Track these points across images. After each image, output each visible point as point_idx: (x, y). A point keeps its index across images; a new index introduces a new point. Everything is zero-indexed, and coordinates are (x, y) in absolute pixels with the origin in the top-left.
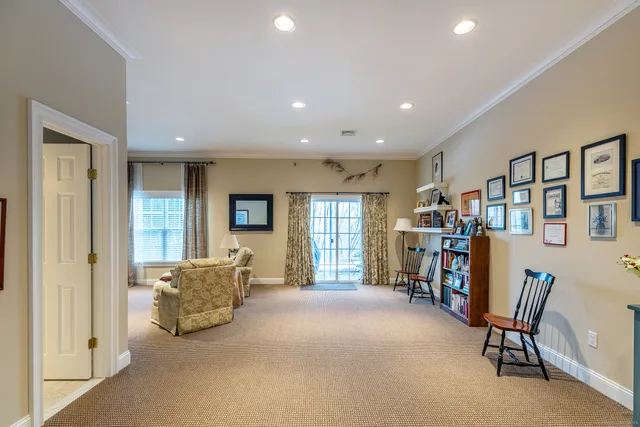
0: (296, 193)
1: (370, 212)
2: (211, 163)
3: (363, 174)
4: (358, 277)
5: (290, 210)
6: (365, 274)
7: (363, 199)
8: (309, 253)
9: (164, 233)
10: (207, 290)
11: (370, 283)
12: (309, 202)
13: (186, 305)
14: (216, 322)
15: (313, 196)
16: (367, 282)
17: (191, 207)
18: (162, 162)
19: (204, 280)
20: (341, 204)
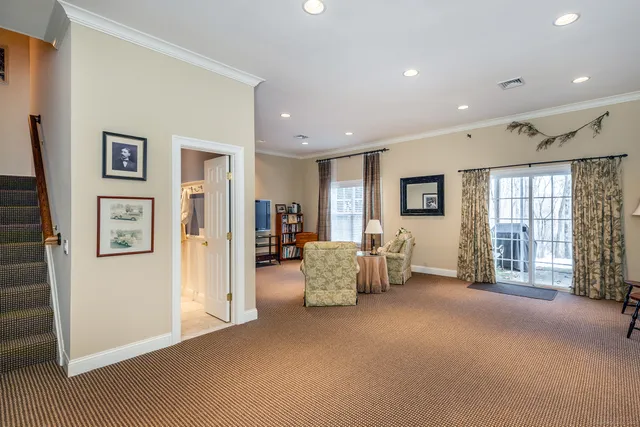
0: (470, 170)
1: (586, 188)
2: (385, 150)
3: (573, 134)
4: (567, 284)
5: (464, 191)
6: (576, 280)
7: (573, 170)
8: (486, 242)
9: (352, 217)
10: (330, 271)
11: (586, 296)
12: (487, 180)
13: (311, 281)
14: (340, 303)
15: (492, 171)
16: (580, 292)
17: (368, 192)
18: (349, 156)
19: (325, 261)
20: (537, 180)
